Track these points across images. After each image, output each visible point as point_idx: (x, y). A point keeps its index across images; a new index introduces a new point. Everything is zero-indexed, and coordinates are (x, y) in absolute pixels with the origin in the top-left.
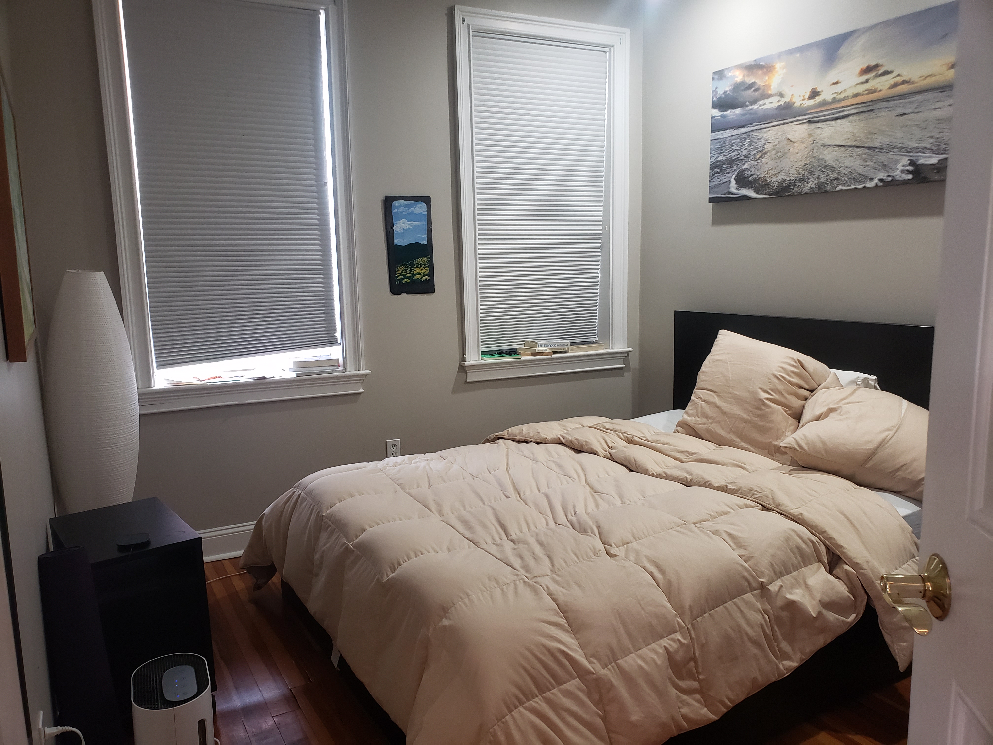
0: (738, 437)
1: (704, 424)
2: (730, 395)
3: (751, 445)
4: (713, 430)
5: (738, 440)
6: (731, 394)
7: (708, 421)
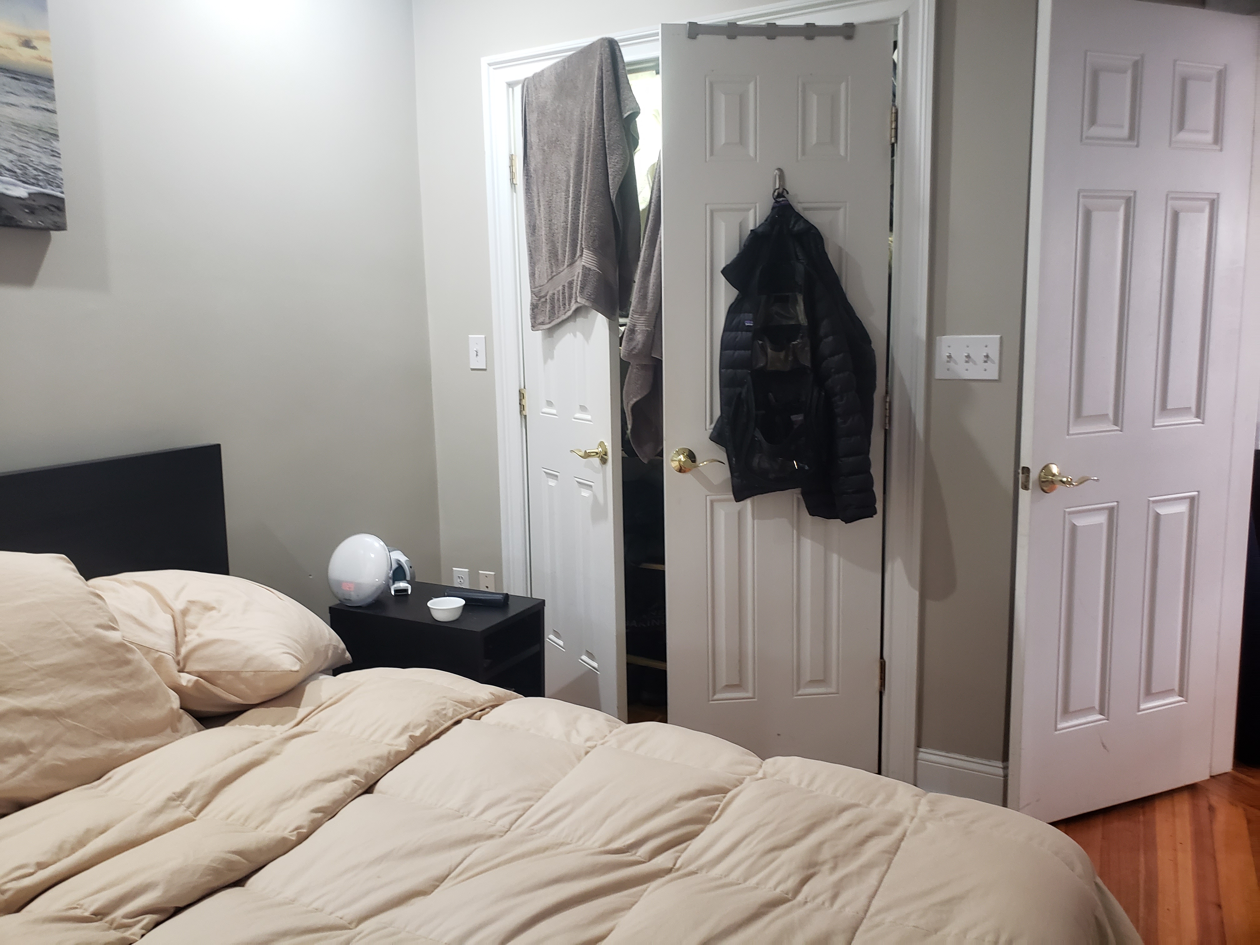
0: (117, 739)
1: (22, 768)
2: (35, 675)
3: (146, 735)
4: (59, 763)
5: (118, 745)
6: (35, 671)
7: (31, 753)
